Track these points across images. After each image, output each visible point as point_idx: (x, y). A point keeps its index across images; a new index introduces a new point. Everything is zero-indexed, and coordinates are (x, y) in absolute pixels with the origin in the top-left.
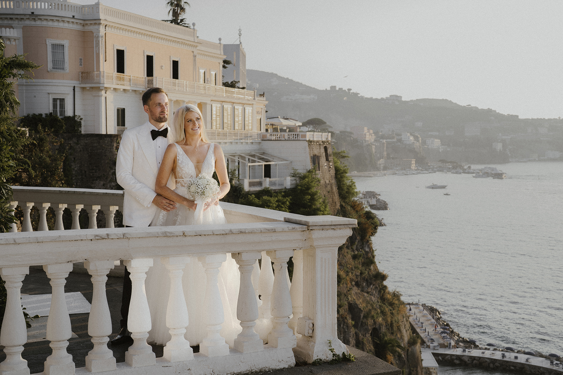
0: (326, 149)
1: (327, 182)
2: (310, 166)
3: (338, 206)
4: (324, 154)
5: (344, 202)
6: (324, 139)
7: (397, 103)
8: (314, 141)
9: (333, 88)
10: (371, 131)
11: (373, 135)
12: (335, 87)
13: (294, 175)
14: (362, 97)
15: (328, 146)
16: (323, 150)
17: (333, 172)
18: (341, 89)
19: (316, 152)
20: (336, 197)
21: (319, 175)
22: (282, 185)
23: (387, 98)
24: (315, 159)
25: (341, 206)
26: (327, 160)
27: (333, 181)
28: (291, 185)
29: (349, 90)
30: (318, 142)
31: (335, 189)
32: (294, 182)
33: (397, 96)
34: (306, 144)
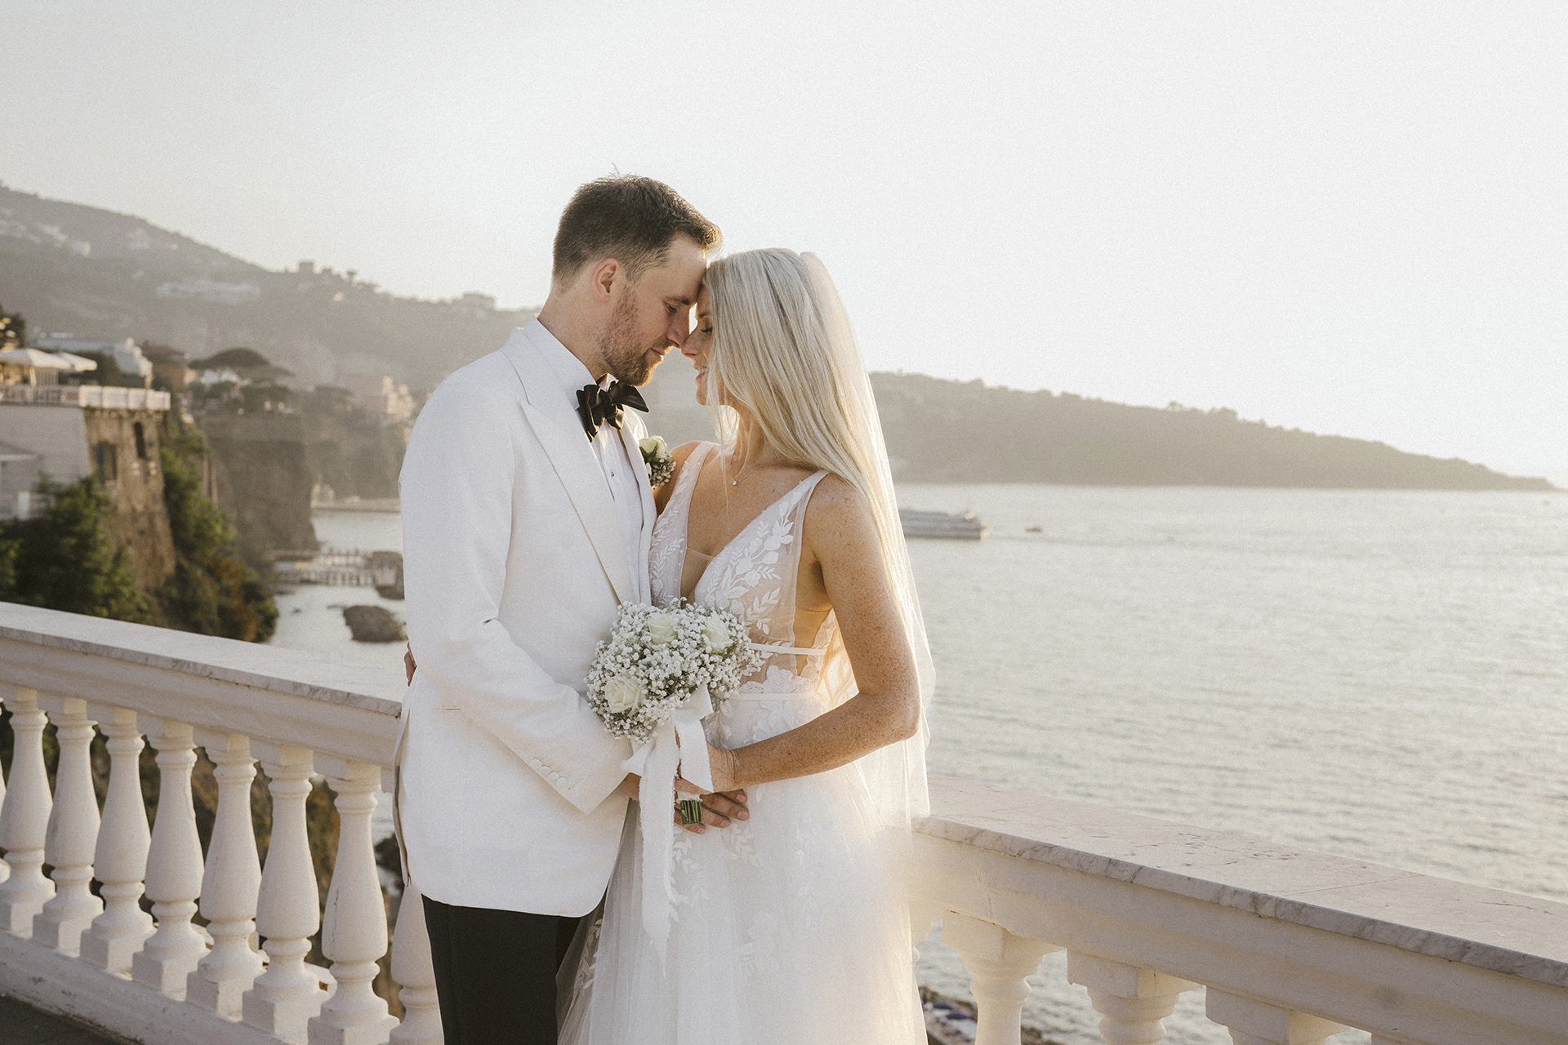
0: (138, 429)
1: (140, 507)
2: (87, 468)
3: (169, 567)
4: (133, 442)
5: (189, 559)
6: (133, 405)
7: (481, 314)
8: (102, 410)
9: (306, 266)
10: (404, 390)
11: (409, 399)
12: (311, 264)
13: (43, 489)
14: (386, 298)
15: (145, 422)
16: (128, 432)
17: (157, 485)
18: (327, 272)
19: (108, 433)
20: (165, 546)
21: (114, 490)
22: (9, 512)
23: (455, 302)
24: (104, 453)
25: (179, 568)
26: (142, 454)
27: (159, 507)
28: (32, 512)
29: (351, 274)
30: (112, 410)
31: (162, 525)
32: (43, 505)
33: (481, 297)
34: (80, 415)
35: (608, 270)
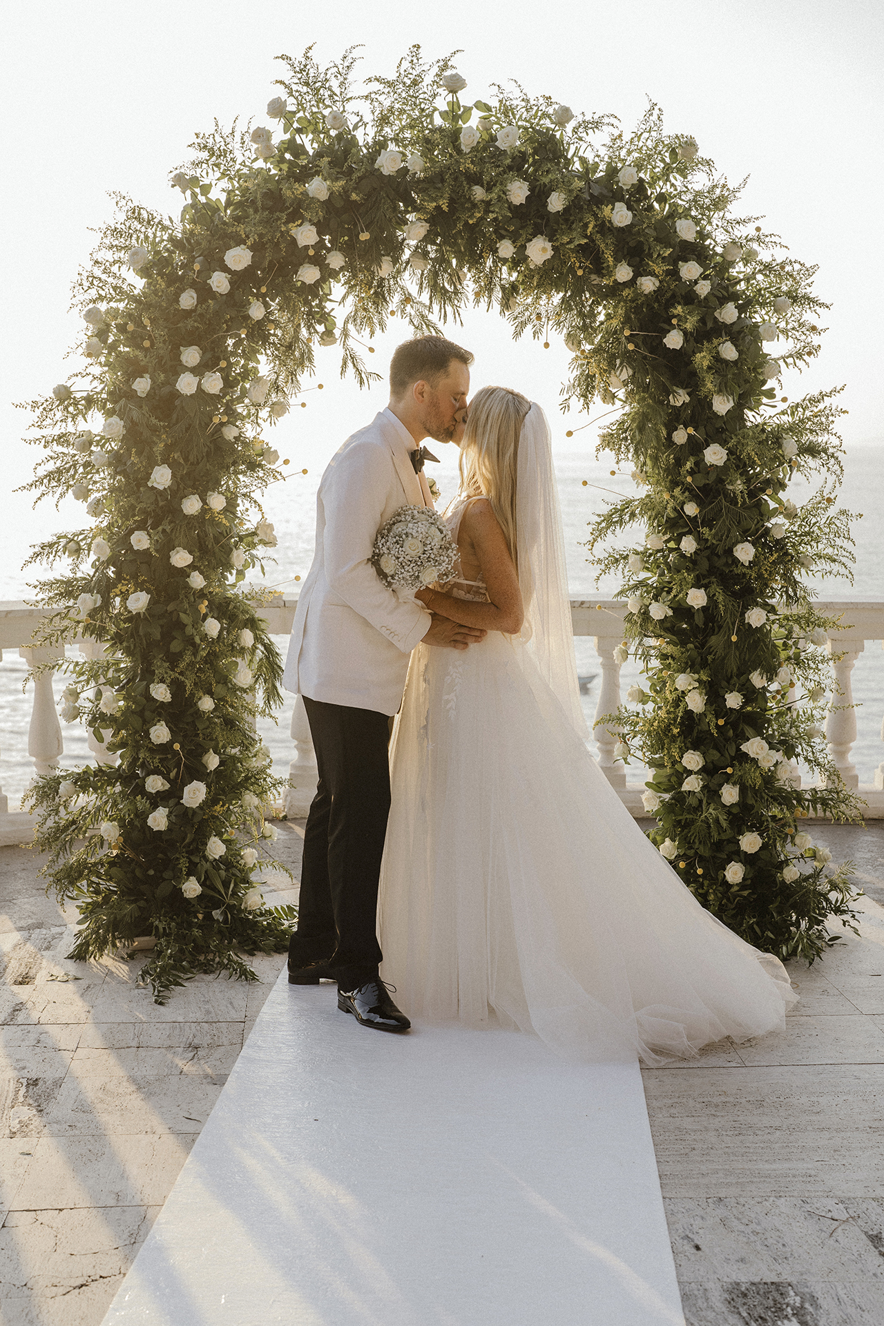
35: (420, 387)
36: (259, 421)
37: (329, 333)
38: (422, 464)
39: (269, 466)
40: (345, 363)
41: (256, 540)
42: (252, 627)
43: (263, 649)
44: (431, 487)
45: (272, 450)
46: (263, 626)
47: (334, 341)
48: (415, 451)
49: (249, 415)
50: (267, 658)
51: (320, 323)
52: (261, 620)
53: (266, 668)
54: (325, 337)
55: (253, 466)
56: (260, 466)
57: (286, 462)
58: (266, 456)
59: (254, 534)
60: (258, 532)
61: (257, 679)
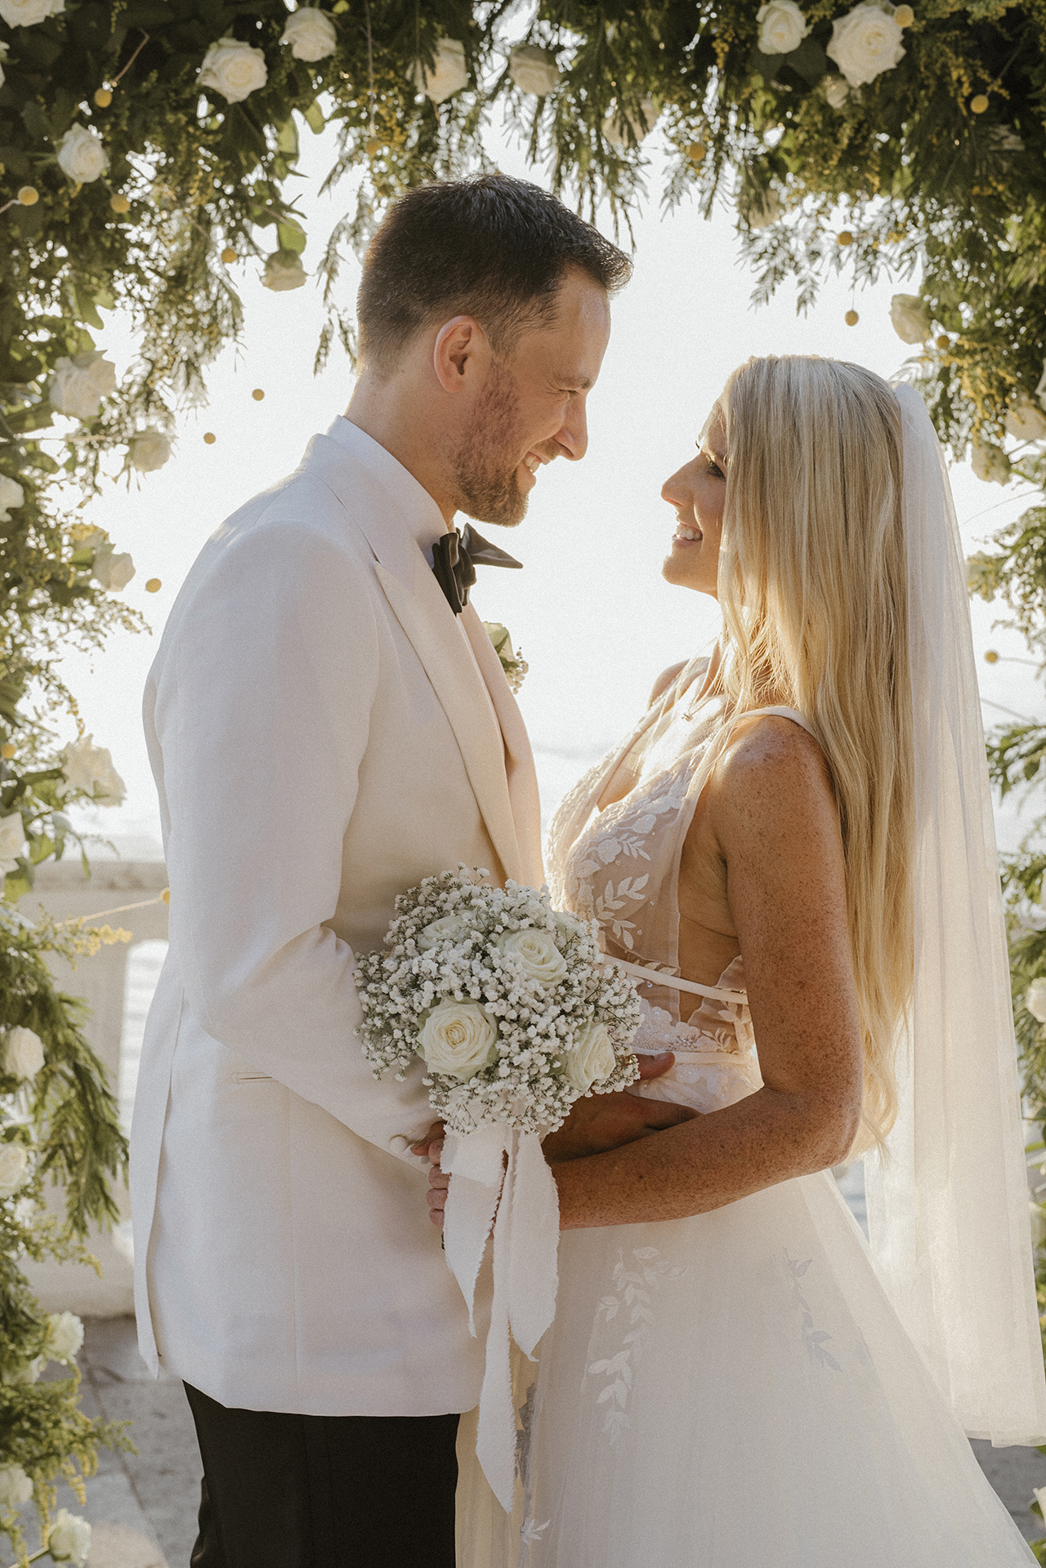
35: (459, 337)
36: (100, 480)
37: (285, 259)
38: (469, 578)
39: (111, 595)
40: (325, 339)
41: (61, 790)
42: (42, 1021)
43: (70, 1073)
44: (498, 648)
45: (116, 551)
46: (72, 1015)
47: (299, 279)
48: (445, 539)
49: (72, 464)
50: (82, 1097)
51: (263, 221)
52: (68, 1002)
53: (77, 1130)
54: (276, 266)
55: (65, 593)
56: (83, 591)
57: (153, 585)
58: (98, 567)
59: (57, 774)
60: (65, 771)
61: (51, 1158)
